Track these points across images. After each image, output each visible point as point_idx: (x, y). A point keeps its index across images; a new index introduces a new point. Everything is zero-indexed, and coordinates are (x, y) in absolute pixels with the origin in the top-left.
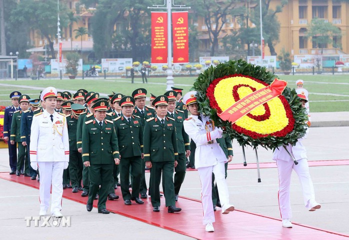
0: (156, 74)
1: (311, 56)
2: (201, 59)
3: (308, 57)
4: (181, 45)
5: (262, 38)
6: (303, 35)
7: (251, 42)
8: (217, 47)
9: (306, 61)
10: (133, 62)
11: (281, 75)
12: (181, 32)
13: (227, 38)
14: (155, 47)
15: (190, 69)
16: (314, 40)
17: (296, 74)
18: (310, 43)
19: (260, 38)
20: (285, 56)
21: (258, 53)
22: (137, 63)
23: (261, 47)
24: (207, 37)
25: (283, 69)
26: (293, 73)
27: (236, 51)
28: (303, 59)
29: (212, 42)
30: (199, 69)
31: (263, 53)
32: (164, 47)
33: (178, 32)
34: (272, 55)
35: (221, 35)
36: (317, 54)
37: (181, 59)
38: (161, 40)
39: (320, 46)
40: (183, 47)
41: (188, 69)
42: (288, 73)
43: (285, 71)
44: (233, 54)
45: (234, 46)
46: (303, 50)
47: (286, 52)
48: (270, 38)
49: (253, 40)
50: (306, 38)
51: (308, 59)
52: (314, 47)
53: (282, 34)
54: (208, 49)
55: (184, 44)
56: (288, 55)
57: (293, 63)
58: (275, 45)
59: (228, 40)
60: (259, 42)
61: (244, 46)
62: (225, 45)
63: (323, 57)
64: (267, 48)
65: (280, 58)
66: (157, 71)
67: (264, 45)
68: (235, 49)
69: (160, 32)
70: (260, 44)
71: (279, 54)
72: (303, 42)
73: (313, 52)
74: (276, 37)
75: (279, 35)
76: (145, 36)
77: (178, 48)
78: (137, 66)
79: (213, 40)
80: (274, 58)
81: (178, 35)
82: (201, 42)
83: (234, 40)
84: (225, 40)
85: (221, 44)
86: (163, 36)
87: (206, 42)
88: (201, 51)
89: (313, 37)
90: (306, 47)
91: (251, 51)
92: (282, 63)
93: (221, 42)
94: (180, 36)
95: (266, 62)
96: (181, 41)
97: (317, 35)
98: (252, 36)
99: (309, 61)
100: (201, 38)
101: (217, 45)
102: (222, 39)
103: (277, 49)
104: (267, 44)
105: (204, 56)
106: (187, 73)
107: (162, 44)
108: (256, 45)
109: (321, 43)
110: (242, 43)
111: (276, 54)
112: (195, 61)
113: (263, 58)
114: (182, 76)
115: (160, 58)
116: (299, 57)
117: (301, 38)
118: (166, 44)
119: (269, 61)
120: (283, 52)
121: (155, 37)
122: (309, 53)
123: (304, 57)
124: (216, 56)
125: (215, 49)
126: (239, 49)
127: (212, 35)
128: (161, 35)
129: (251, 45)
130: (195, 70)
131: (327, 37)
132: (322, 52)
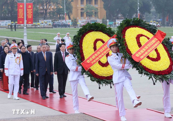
0: (21, 27)
1: (85, 20)
2: (40, 21)
3: (84, 20)
4: (30, 16)
5: (65, 12)
6: (82, 11)
7: (61, 14)
8: (47, 16)
9: (83, 22)
10: (11, 22)
11: (73, 28)
12: (30, 11)
13: (51, 12)
14: (19, 18)
15: (35, 25)
16: (87, 13)
17: (79, 28)
18: (85, 15)
19: (64, 12)
20: (74, 20)
21: (63, 18)
22: (13, 22)
23: (65, 16)
24: (42, 11)
25: (74, 26)
26: (78, 27)
27: (55, 18)
28: (82, 21)
29: (44, 14)
30: (39, 25)
31: (66, 19)
32: (23, 17)
33: (28, 11)
34: (69, 19)
35: (48, 11)
36: (88, 19)
37: (30, 22)
38: (22, 15)
39: (89, 16)
40: (31, 18)
41: (34, 25)
42: (76, 27)
43: (75, 26)
44: (53, 19)
45: (54, 15)
46: (82, 18)
47: (75, 18)
48: (68, 12)
49: (61, 13)
50: (84, 13)
51: (84, 21)
52: (87, 16)
53: (74, 11)
54: (43, 17)
55: (31, 16)
56: (76, 20)
57: (78, 23)
58: (70, 15)
59: (51, 13)
60: (64, 14)
61: (58, 16)
62: (50, 15)
63: (90, 21)
64: (67, 17)
65: (72, 21)
66: (21, 26)
67: (66, 15)
68: (54, 17)
69: (21, 11)
70: (64, 15)
71: (72, 19)
72: (82, 14)
73: (86, 18)
74: (71, 12)
75: (72, 11)
76: (16, 11)
77: (29, 18)
78: (13, 23)
79: (45, 13)
80: (70, 21)
81: (29, 12)
82: (40, 13)
83: (53, 13)
84: (50, 13)
85: (48, 15)
86: (22, 13)
87: (42, 14)
88: (40, 17)
89: (86, 12)
90: (84, 16)
91: (61, 17)
92: (73, 23)
93: (48, 14)
94: (29, 13)
95: (67, 22)
96: (30, 15)
97: (88, 11)
98: (61, 11)
99: (84, 22)
100: (40, 12)
101: (47, 15)
102: (48, 13)
103: (72, 17)
104: (67, 15)
105: (41, 20)
106: (34, 27)
107: (22, 16)
108: (63, 15)
109: (90, 14)
110: (57, 14)
111: (71, 19)
112: (37, 21)
113: (66, 21)
114: (32, 28)
115: (21, 22)
116: (81, 20)
117: (81, 12)
118: (23, 16)
119: (68, 22)
120: (74, 18)
121: (19, 13)
122: (85, 19)
123: (83, 20)
124: (46, 20)
125: (46, 17)
126: (56, 16)
127: (44, 11)
128: (21, 12)
129: (61, 15)
130: (37, 25)
131: (92, 12)
132: (90, 18)
